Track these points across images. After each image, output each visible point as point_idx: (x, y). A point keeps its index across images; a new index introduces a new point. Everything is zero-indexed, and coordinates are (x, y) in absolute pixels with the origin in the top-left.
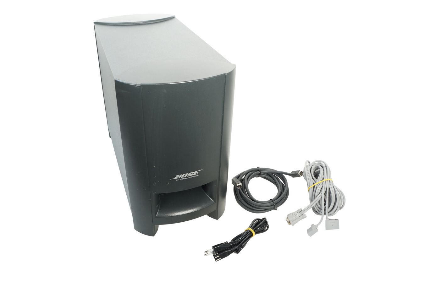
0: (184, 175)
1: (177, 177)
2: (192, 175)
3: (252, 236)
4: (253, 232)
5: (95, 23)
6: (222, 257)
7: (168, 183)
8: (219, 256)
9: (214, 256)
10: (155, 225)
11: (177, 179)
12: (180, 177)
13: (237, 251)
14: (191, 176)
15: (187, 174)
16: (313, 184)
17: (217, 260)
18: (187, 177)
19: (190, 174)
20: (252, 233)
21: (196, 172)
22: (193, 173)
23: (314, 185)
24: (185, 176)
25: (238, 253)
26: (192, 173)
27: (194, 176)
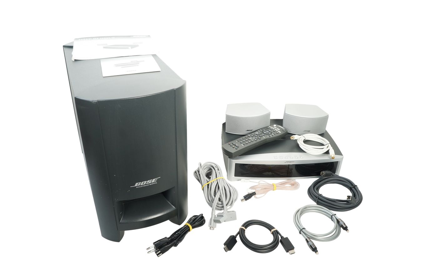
0: (143, 182)
1: (136, 185)
2: (150, 182)
3: (189, 230)
4: (191, 227)
5: (64, 46)
6: (163, 252)
7: (129, 191)
8: (160, 251)
9: (156, 252)
10: (120, 231)
11: (137, 186)
12: (139, 185)
13: (176, 245)
14: (150, 184)
15: (145, 182)
16: (206, 182)
17: (158, 256)
18: (146, 184)
19: (149, 182)
20: (189, 227)
21: (154, 180)
22: (152, 181)
23: (208, 183)
24: (144, 184)
25: (176, 246)
26: (150, 180)
27: (152, 184)
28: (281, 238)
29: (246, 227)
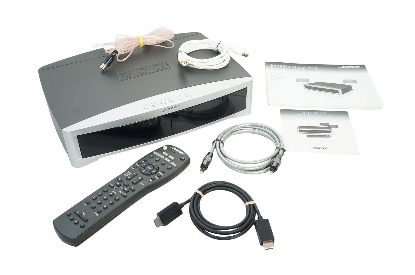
28: (258, 218)
29: (205, 192)
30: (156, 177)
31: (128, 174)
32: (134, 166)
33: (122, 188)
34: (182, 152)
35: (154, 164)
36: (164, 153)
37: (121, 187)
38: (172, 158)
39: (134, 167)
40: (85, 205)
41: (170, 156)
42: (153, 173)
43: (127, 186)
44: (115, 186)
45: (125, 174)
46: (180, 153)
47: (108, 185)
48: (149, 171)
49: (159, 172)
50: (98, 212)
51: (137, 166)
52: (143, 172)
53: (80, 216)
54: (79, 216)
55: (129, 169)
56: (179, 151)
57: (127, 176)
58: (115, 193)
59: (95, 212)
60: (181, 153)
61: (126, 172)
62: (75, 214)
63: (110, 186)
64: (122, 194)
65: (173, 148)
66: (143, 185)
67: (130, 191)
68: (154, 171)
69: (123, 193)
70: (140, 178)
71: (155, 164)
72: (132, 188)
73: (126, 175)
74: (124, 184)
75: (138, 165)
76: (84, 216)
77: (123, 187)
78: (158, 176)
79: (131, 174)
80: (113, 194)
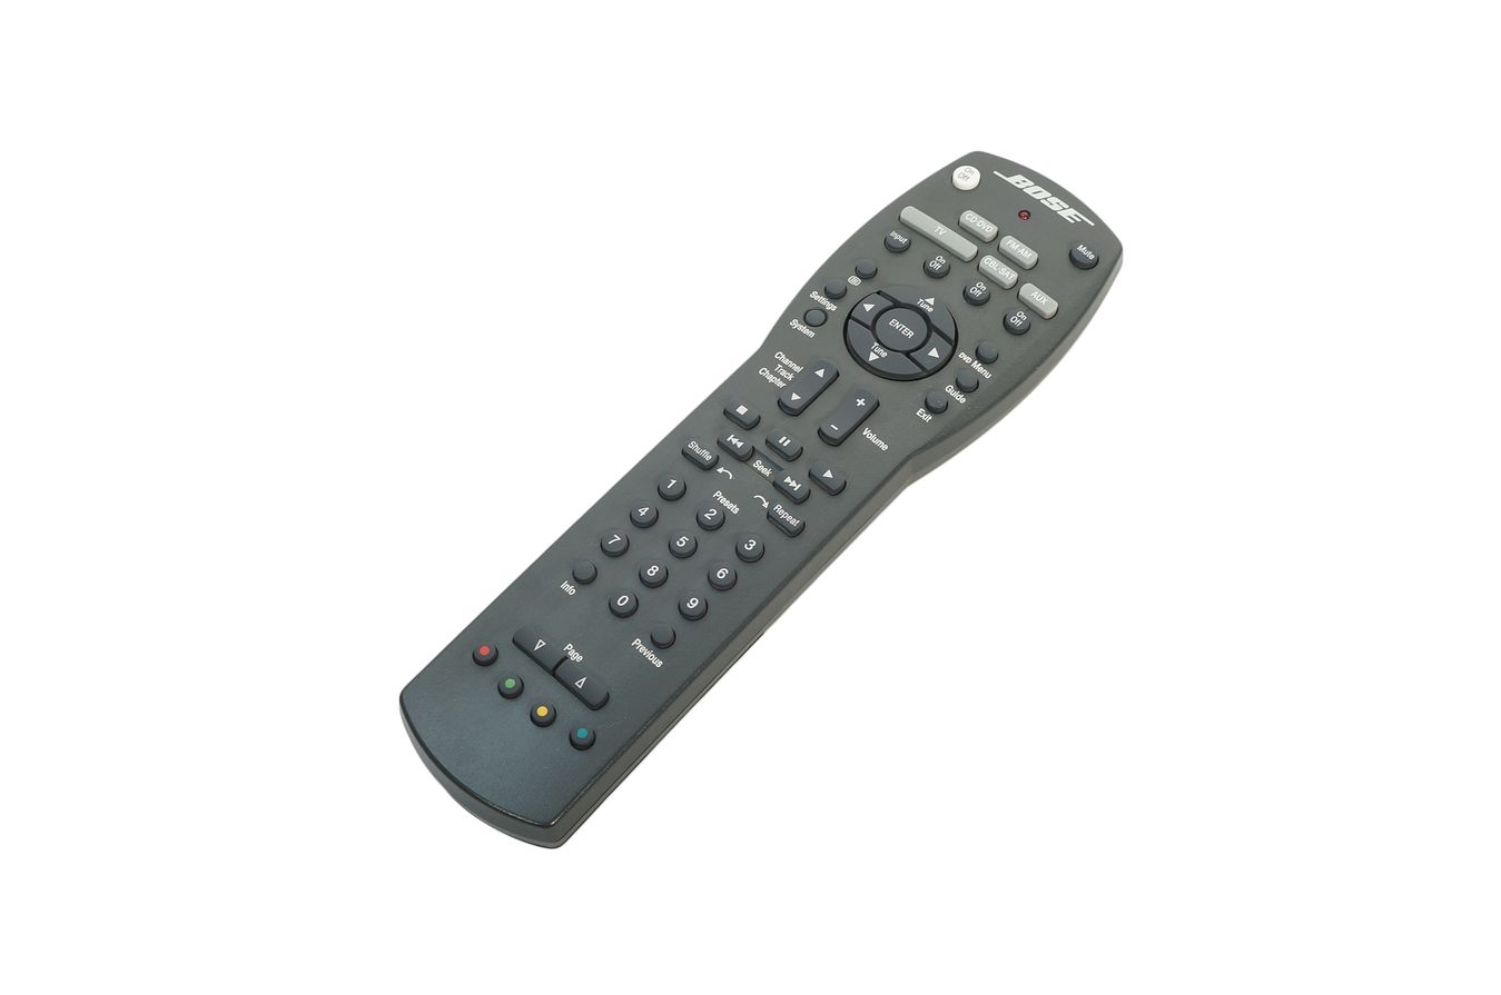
30: (950, 390)
31: (784, 373)
32: (801, 307)
33: (767, 472)
34: (1072, 212)
35: (929, 304)
36: (970, 218)
37: (758, 465)
38: (1027, 255)
39: (806, 322)
40: (569, 589)
41: (1011, 244)
42: (929, 366)
43: (793, 457)
44: (724, 457)
45: (765, 373)
46: (1064, 214)
47: (675, 448)
48: (907, 354)
49: (962, 355)
50: (657, 645)
51: (825, 312)
52: (873, 357)
53: (556, 669)
54: (553, 672)
55: (780, 336)
56: (1054, 204)
57: (781, 384)
58: (735, 509)
59: (638, 642)
60: (1069, 214)
61: (764, 356)
62: (523, 658)
63: (688, 456)
64: (771, 517)
65: (1016, 180)
66: (884, 447)
67: (817, 494)
68: (934, 353)
69: (779, 509)
70: (861, 402)
71: (931, 301)
72: (828, 474)
73: (771, 378)
74: (771, 445)
75: (831, 307)
76: (578, 671)
77: (767, 462)
78: (959, 387)
79: (798, 369)
80: (724, 515)
